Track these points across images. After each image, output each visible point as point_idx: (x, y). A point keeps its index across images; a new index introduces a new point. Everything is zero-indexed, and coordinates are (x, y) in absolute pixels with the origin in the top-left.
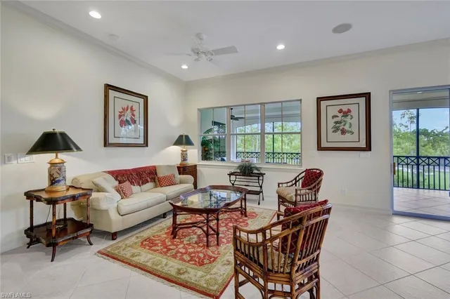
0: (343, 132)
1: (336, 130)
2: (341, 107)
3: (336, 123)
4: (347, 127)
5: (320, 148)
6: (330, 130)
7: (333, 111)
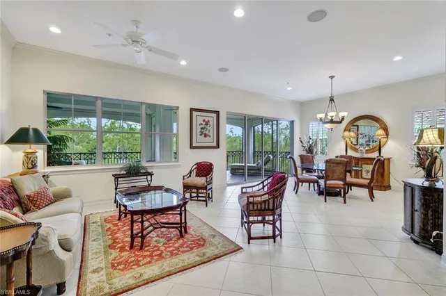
0: (206, 136)
1: (202, 133)
2: (204, 118)
3: (202, 128)
4: (207, 132)
5: (192, 147)
6: (198, 134)
7: (200, 120)
